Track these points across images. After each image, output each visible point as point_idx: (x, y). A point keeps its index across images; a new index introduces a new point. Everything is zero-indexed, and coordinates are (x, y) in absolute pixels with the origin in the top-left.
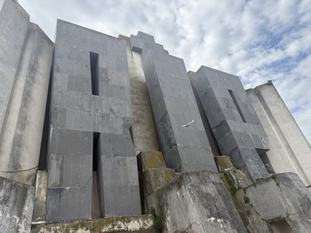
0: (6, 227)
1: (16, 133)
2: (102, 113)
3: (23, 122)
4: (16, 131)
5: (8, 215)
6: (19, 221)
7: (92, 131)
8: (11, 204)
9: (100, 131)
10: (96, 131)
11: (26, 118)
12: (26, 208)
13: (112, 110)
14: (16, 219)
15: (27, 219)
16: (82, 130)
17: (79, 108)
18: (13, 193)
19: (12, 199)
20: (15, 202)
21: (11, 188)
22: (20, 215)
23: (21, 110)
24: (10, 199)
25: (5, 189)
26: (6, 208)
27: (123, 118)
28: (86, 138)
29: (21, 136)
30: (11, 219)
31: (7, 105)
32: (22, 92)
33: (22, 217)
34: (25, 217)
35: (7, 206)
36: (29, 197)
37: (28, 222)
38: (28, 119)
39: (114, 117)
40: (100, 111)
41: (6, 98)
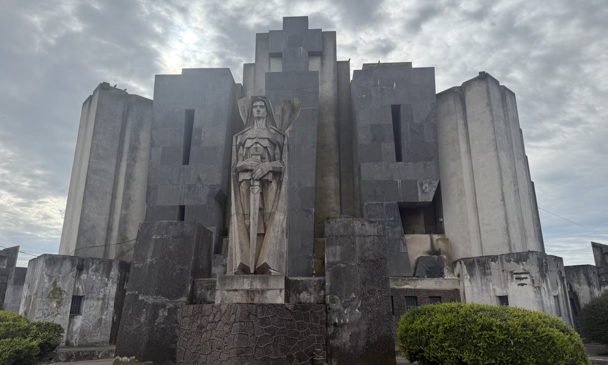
0: (98, 284)
1: (121, 214)
2: (190, 184)
3: (127, 202)
4: (121, 212)
5: (99, 278)
6: (107, 281)
7: (178, 204)
8: (101, 272)
9: (185, 204)
10: (182, 204)
11: (129, 199)
12: (112, 273)
13: (199, 179)
14: (105, 279)
15: (113, 279)
16: (169, 204)
17: (169, 183)
18: (102, 266)
19: (101, 269)
20: (103, 270)
21: (100, 263)
22: (108, 277)
23: (125, 193)
24: (100, 269)
25: (96, 264)
26: (97, 274)
27: (210, 185)
28: (172, 212)
29: (126, 215)
30: (102, 280)
31: (111, 194)
32: (124, 177)
33: (110, 278)
34: (111, 278)
35: (99, 273)
36: (114, 266)
37: (114, 281)
38: (131, 199)
39: (201, 186)
40: (187, 183)
41: (109, 189)
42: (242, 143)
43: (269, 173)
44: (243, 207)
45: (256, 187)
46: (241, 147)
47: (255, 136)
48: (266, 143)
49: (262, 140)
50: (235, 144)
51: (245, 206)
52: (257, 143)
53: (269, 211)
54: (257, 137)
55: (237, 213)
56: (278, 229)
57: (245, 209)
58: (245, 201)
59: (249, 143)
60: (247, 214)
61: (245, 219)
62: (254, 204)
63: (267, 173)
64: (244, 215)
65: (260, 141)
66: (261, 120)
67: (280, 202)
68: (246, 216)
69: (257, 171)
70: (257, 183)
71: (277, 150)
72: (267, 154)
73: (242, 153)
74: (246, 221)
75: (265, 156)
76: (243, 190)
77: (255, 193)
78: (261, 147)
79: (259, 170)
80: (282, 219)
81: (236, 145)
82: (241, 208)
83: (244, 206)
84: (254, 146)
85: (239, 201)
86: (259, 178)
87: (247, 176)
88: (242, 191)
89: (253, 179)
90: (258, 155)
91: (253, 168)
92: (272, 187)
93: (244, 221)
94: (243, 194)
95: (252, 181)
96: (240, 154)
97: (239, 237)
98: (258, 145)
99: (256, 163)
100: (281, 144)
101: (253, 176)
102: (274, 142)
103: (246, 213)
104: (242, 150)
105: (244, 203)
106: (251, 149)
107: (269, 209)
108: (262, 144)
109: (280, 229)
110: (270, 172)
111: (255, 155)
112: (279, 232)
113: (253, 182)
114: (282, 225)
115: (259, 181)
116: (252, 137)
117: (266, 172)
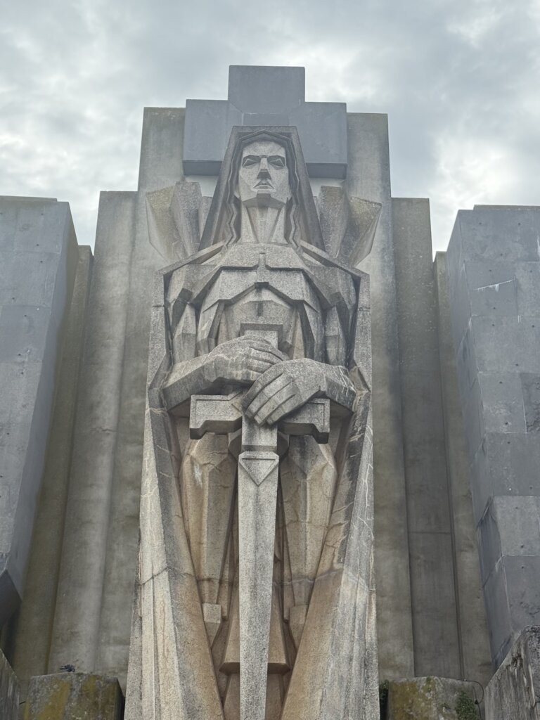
42: (191, 294)
43: (318, 401)
44: (193, 545)
45: (264, 455)
46: (188, 311)
47: (255, 263)
48: (296, 288)
49: (283, 275)
50: (162, 303)
51: (205, 540)
52: (260, 287)
53: (308, 569)
54: (262, 266)
55: (172, 570)
56: (350, 647)
57: (205, 554)
58: (205, 520)
59: (227, 287)
60: (209, 580)
61: (202, 602)
62: (257, 527)
63: (311, 402)
64: (199, 581)
65: (276, 280)
66: (271, 214)
67: (355, 527)
68: (206, 586)
69: (272, 386)
70: (268, 439)
71: (335, 328)
72: (299, 332)
73: (192, 330)
74: (206, 607)
75: (293, 339)
76: (198, 474)
77: (261, 477)
78: (280, 302)
79: (279, 382)
80: (362, 606)
81: (167, 304)
82: (185, 552)
83: (200, 543)
84: (252, 297)
85: (176, 521)
86: (276, 417)
87: (223, 409)
88: (194, 481)
89: (251, 422)
90: (270, 328)
91: (254, 375)
92: (319, 464)
93: (199, 605)
94: (198, 491)
95: (245, 429)
96: (184, 335)
97: (183, 676)
98: (267, 296)
99: (263, 356)
100: (349, 307)
101: (254, 407)
102: (325, 294)
103: (206, 573)
104: (192, 320)
105: (200, 530)
106: (237, 308)
107: (309, 558)
108: (285, 292)
109: (356, 648)
110: (320, 395)
111: (255, 327)
112: (354, 663)
113: (251, 436)
114: (362, 633)
115: (275, 433)
116: (240, 264)
117: (307, 396)
